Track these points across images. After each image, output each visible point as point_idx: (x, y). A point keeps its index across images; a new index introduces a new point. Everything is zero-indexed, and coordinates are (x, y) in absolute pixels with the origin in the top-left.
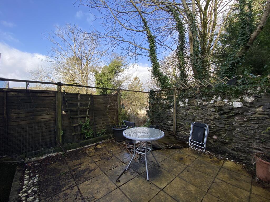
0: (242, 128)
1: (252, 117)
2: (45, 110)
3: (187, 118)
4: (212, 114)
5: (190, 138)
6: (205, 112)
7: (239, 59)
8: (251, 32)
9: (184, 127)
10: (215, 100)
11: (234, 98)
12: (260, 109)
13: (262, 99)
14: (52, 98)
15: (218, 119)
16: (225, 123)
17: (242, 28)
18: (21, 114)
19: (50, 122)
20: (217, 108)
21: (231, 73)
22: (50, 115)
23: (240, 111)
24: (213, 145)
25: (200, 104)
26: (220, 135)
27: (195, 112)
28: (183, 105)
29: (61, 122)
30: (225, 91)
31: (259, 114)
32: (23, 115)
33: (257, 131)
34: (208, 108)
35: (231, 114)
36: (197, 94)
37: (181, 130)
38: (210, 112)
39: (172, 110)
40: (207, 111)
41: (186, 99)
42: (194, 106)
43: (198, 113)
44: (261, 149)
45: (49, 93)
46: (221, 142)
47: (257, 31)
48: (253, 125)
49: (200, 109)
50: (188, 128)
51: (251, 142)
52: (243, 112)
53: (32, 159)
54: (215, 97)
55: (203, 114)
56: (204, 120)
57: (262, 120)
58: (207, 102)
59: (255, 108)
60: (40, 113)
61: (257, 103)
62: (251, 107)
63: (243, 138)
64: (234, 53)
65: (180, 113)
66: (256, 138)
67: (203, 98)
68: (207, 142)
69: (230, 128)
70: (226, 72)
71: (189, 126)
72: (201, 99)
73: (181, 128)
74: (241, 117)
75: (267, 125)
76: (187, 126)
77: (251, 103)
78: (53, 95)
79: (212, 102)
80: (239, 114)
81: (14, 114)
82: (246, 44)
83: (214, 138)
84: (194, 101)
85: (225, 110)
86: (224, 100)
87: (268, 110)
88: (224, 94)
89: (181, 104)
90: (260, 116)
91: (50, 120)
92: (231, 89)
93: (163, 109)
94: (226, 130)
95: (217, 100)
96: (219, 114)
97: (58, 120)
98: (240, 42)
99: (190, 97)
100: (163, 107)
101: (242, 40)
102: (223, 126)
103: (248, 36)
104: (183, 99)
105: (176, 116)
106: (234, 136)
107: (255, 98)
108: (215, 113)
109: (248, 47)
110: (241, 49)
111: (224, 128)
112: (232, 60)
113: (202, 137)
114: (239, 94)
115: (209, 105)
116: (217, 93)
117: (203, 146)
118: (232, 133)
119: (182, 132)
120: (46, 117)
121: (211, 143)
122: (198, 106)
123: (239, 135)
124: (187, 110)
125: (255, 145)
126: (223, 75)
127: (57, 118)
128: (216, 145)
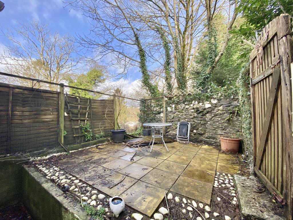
0: (211, 121)
1: (217, 113)
2: (48, 110)
3: (174, 120)
4: (192, 114)
5: (177, 135)
6: (188, 113)
7: (208, 75)
8: (216, 56)
9: (173, 127)
10: (194, 104)
11: (205, 101)
12: (221, 108)
13: (222, 101)
14: (55, 99)
15: (196, 117)
16: (201, 119)
17: (210, 53)
18: (25, 112)
19: (53, 122)
20: (196, 109)
21: (203, 85)
22: (53, 115)
23: (210, 110)
24: (193, 137)
25: (183, 108)
26: (198, 129)
27: (180, 114)
28: (171, 110)
30: (200, 97)
31: (221, 111)
32: (27, 113)
33: (220, 122)
34: (189, 110)
35: (204, 112)
36: (181, 100)
37: (170, 131)
38: (191, 113)
39: (162, 115)
40: (188, 112)
41: (173, 104)
42: (179, 110)
43: (182, 115)
44: (223, 134)
45: (52, 93)
46: (199, 134)
47: (219, 56)
48: (218, 118)
49: (183, 111)
50: (175, 128)
51: (217, 131)
52: (212, 111)
54: (194, 101)
55: (186, 115)
56: (186, 120)
57: (222, 115)
58: (188, 106)
59: (218, 107)
60: (43, 112)
61: (219, 104)
62: (216, 107)
63: (213, 128)
64: (205, 71)
65: (169, 116)
66: (220, 127)
67: (185, 103)
68: (190, 136)
69: (204, 122)
70: (200, 85)
71: (175, 126)
72: (184, 104)
73: (170, 129)
74: (210, 114)
75: (225, 117)
76: (174, 126)
77: (216, 104)
78: (56, 96)
79: (192, 105)
80: (209, 112)
81: (18, 111)
82: (212, 64)
83: (194, 132)
84: (179, 106)
85: (201, 110)
86: (200, 104)
87: (225, 108)
88: (199, 99)
89: (169, 109)
90: (221, 112)
91: (53, 121)
92: (204, 95)
93: (154, 115)
94: (202, 124)
95: (195, 104)
96: (197, 114)
97: (61, 121)
98: (208, 63)
99: (176, 103)
100: (154, 114)
101: (210, 61)
102: (199, 122)
103: (214, 59)
104: (171, 105)
105: (165, 120)
106: (207, 128)
107: (218, 101)
108: (194, 113)
109: (214, 67)
110: (209, 68)
111: (200, 123)
112: (204, 76)
113: (186, 132)
114: (208, 98)
115: (190, 108)
116: (195, 99)
117: (187, 138)
118: (206, 126)
119: (171, 132)
120: (49, 117)
121: (192, 136)
122: (182, 109)
123: (210, 127)
124: (174, 113)
125: (219, 132)
126: (199, 86)
127: (59, 119)
128: (196, 137)
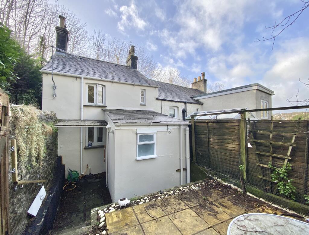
2: (230, 139)
14: (236, 127)
19: (235, 152)
22: (235, 145)
29: (245, 155)
32: (216, 141)
45: (233, 122)
53: (219, 179)
60: (227, 141)
78: (237, 124)
81: (212, 139)
120: (231, 146)
